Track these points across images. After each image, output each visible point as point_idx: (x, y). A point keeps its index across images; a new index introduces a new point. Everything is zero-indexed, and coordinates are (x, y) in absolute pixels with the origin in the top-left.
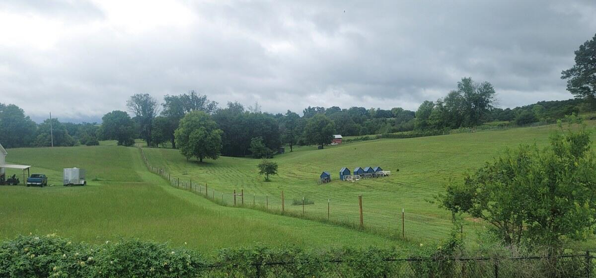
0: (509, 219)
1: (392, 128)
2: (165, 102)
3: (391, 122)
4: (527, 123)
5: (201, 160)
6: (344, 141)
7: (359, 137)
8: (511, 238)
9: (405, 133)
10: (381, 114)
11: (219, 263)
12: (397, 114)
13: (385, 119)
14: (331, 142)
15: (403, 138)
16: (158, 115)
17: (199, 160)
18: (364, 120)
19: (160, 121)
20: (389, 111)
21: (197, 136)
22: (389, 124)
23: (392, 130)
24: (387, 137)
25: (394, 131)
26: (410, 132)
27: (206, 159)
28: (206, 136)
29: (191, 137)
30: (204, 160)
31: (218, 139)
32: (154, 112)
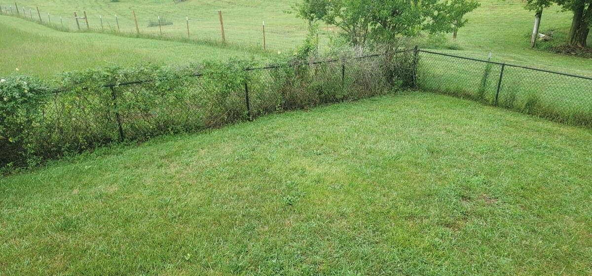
0: (357, 23)
8: (358, 41)
11: (66, 88)
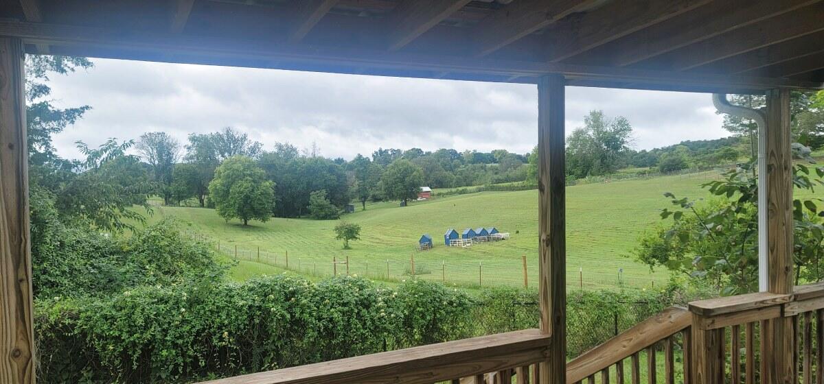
1: (496, 177)
2: (190, 144)
3: (492, 169)
4: (674, 170)
5: (246, 221)
6: (433, 195)
7: (454, 190)
9: (515, 184)
10: (478, 158)
12: (500, 158)
13: (484, 165)
14: (418, 197)
15: (513, 190)
16: (180, 161)
17: (243, 223)
18: (456, 166)
19: (183, 169)
20: (488, 155)
21: (241, 190)
22: (490, 173)
23: (496, 180)
24: (492, 189)
25: (499, 181)
26: (520, 182)
27: (252, 222)
28: (253, 190)
29: (232, 192)
30: (249, 222)
31: (269, 194)
32: (174, 157)
